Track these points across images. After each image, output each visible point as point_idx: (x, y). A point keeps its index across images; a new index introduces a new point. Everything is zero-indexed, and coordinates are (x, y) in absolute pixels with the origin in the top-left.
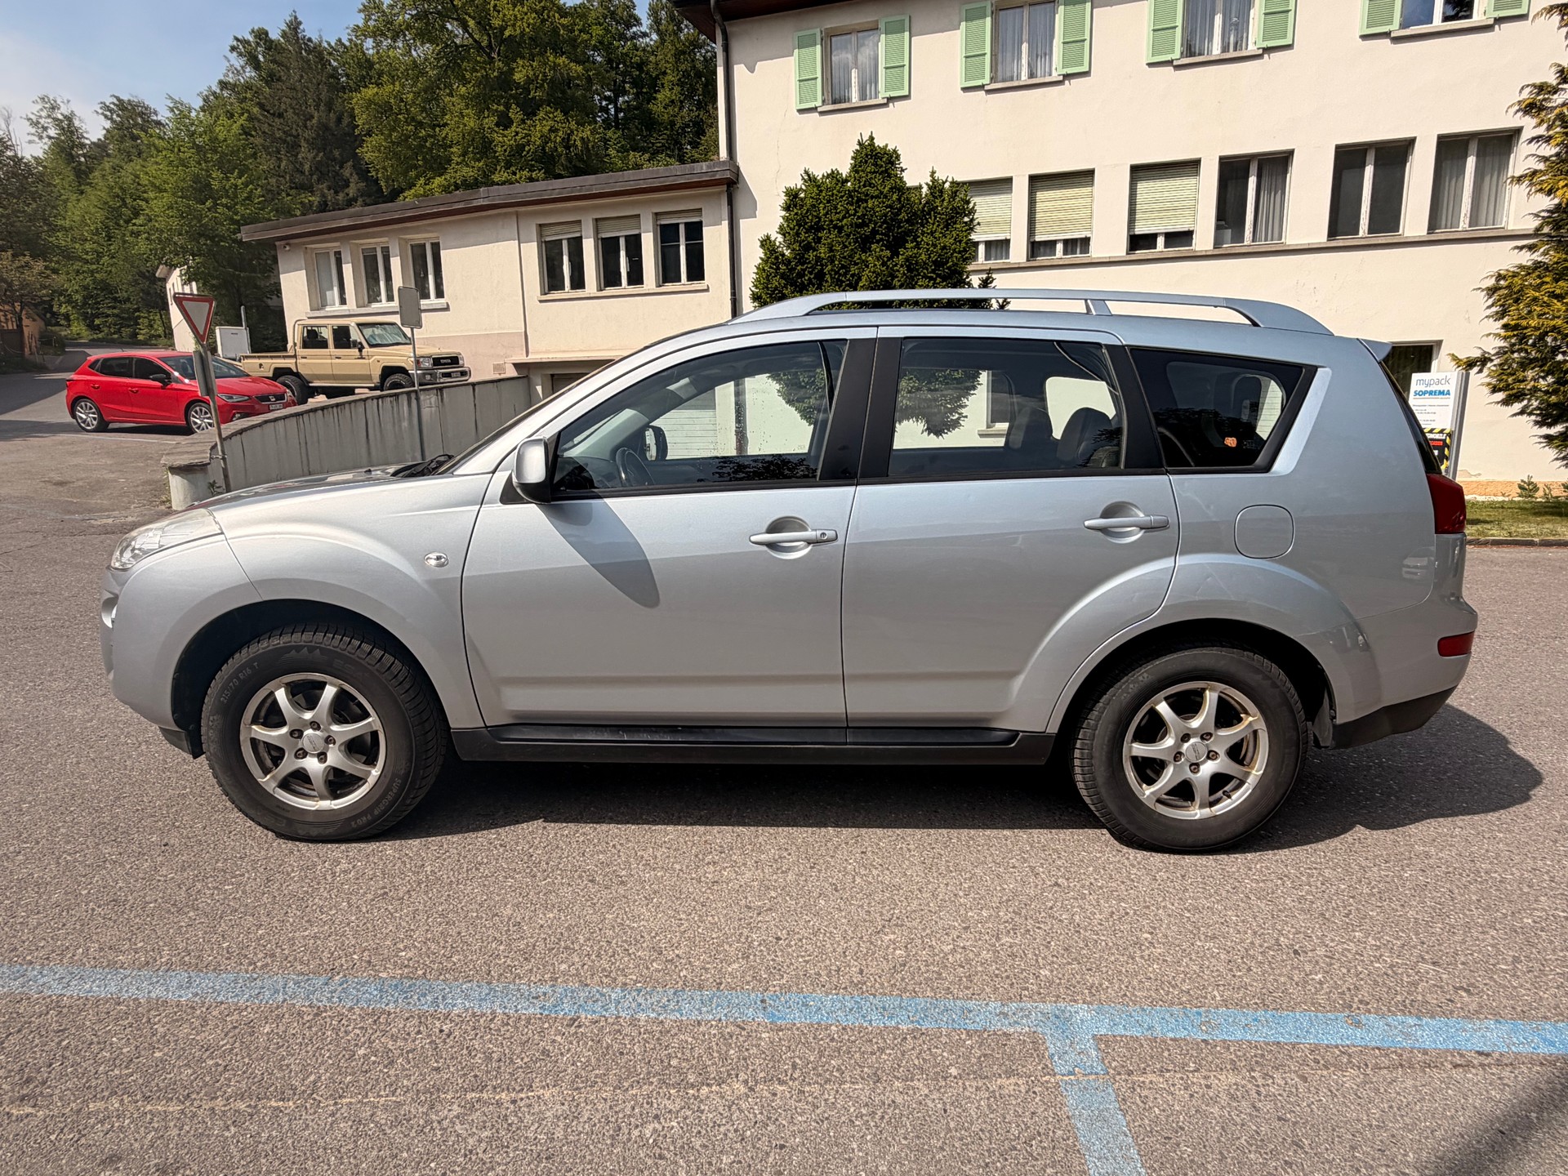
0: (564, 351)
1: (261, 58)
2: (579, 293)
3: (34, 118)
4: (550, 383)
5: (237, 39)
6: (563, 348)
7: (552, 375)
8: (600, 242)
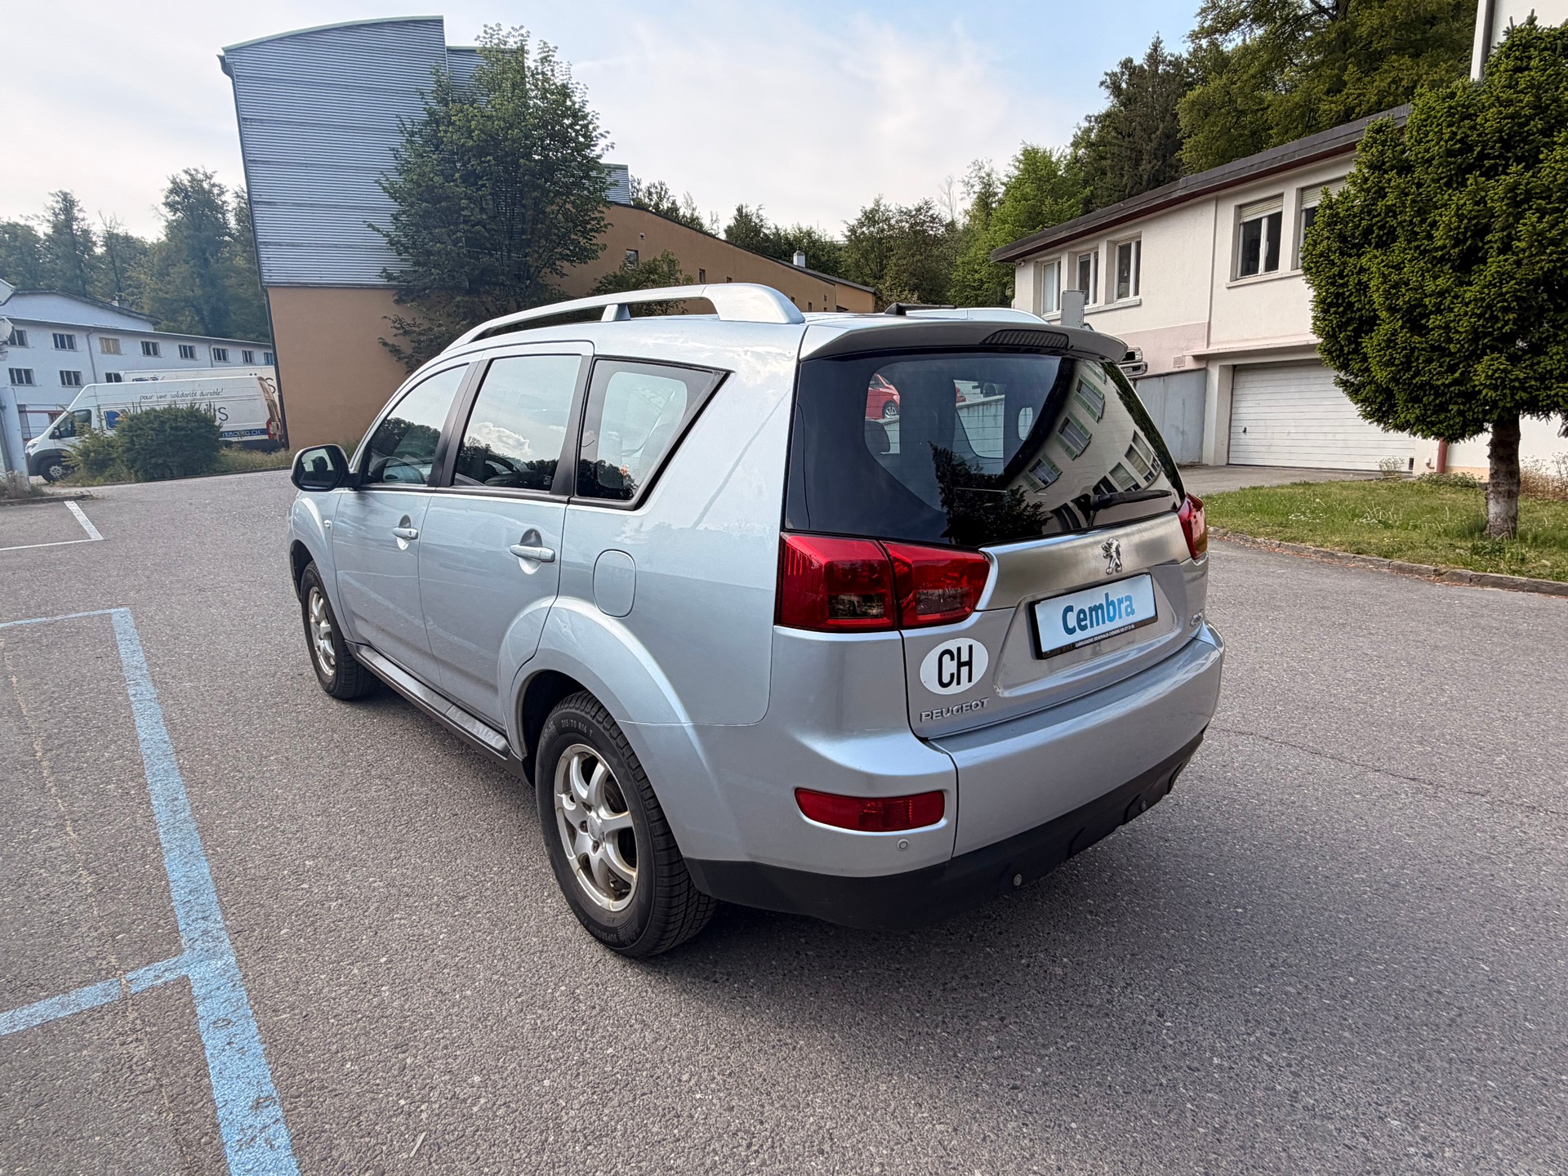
0: (1247, 340)
1: (1124, 85)
2: (1273, 275)
3: (966, 179)
4: (1231, 377)
5: (1106, 74)
6: (1246, 337)
7: (1235, 367)
8: (1304, 214)
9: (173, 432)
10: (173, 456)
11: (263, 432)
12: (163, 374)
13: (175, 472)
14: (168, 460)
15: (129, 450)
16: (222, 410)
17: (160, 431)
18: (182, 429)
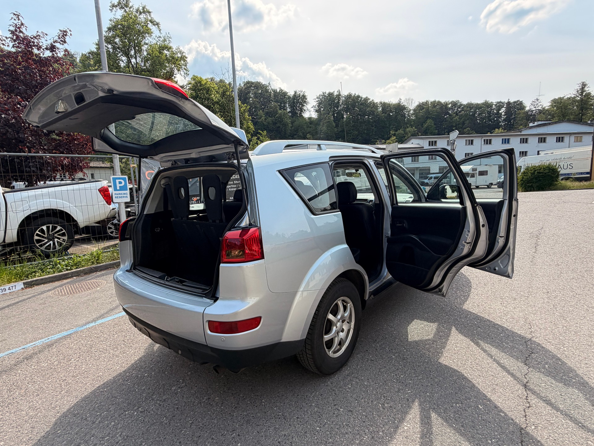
9: (538, 174)
10: (536, 183)
11: (587, 173)
12: (556, 151)
13: (535, 189)
14: (533, 184)
15: (522, 180)
16: (571, 165)
17: (534, 173)
18: (542, 173)
